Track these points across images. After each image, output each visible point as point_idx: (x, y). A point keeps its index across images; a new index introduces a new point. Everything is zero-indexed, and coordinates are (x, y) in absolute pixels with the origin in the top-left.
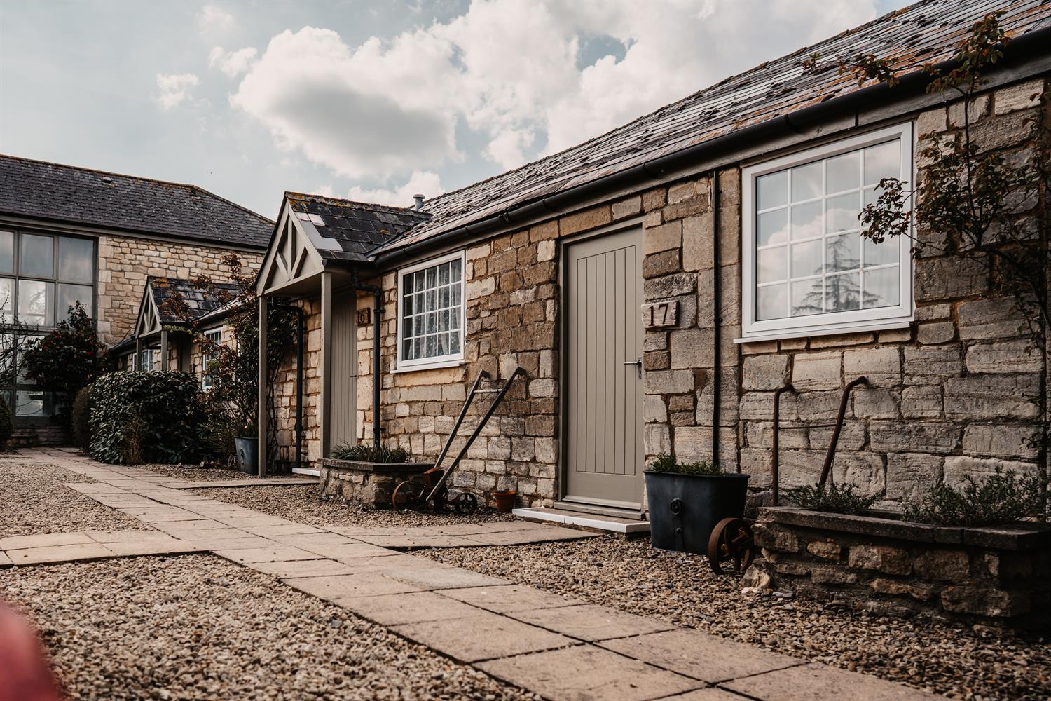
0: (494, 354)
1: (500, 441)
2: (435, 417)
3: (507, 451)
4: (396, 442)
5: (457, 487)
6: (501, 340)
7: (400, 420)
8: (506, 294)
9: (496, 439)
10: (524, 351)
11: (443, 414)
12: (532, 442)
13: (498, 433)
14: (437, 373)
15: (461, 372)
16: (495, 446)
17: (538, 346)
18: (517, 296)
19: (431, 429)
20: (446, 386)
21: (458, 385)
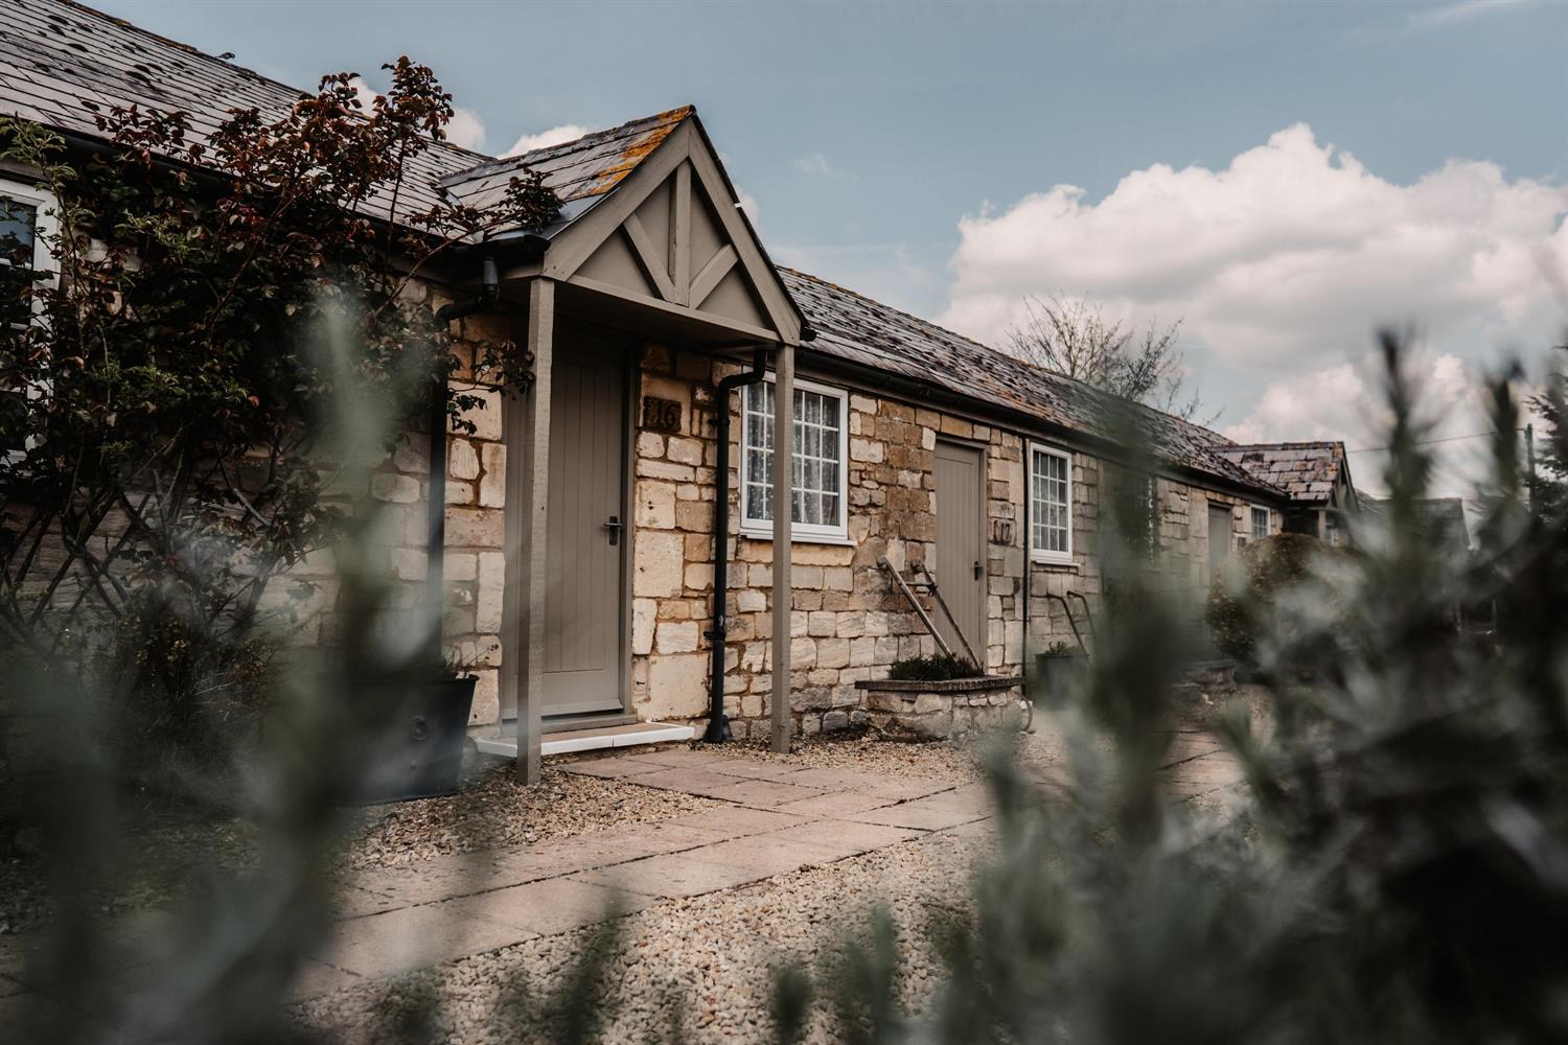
0: (884, 536)
1: (888, 641)
2: (809, 612)
3: (895, 653)
4: (735, 656)
5: (835, 709)
6: (889, 522)
7: (748, 618)
8: (895, 470)
9: (885, 639)
10: (912, 540)
11: (821, 609)
12: (917, 640)
13: (886, 632)
14: (817, 549)
15: (850, 554)
16: (884, 649)
17: (924, 538)
18: (905, 477)
19: (803, 630)
20: (829, 569)
21: (845, 570)
